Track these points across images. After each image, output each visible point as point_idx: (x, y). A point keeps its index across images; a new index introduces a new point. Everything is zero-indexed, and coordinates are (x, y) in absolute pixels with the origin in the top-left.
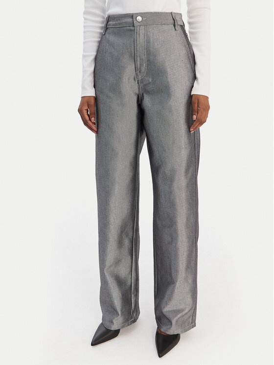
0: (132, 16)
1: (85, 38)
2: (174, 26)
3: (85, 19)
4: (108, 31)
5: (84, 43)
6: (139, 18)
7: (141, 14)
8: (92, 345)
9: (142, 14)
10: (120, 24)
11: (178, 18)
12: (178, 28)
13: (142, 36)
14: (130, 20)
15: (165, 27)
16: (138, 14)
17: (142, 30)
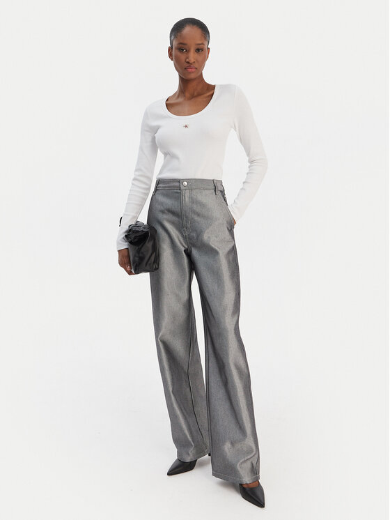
0: (179, 181)
1: (129, 199)
2: (215, 191)
3: (133, 184)
4: (158, 192)
5: (127, 203)
6: (186, 183)
7: (186, 180)
8: (168, 474)
9: (188, 180)
10: (169, 187)
11: (218, 185)
12: (218, 193)
13: (187, 199)
14: (177, 184)
15: (207, 192)
16: (184, 180)
17: (187, 194)
